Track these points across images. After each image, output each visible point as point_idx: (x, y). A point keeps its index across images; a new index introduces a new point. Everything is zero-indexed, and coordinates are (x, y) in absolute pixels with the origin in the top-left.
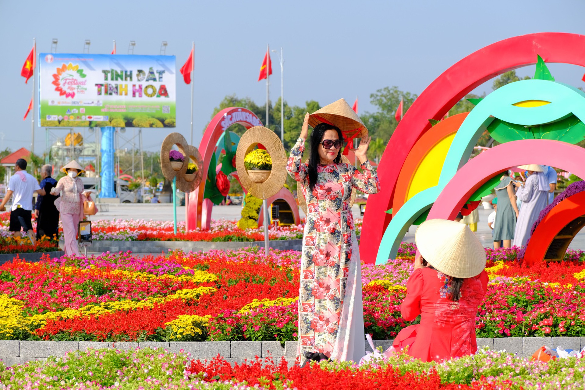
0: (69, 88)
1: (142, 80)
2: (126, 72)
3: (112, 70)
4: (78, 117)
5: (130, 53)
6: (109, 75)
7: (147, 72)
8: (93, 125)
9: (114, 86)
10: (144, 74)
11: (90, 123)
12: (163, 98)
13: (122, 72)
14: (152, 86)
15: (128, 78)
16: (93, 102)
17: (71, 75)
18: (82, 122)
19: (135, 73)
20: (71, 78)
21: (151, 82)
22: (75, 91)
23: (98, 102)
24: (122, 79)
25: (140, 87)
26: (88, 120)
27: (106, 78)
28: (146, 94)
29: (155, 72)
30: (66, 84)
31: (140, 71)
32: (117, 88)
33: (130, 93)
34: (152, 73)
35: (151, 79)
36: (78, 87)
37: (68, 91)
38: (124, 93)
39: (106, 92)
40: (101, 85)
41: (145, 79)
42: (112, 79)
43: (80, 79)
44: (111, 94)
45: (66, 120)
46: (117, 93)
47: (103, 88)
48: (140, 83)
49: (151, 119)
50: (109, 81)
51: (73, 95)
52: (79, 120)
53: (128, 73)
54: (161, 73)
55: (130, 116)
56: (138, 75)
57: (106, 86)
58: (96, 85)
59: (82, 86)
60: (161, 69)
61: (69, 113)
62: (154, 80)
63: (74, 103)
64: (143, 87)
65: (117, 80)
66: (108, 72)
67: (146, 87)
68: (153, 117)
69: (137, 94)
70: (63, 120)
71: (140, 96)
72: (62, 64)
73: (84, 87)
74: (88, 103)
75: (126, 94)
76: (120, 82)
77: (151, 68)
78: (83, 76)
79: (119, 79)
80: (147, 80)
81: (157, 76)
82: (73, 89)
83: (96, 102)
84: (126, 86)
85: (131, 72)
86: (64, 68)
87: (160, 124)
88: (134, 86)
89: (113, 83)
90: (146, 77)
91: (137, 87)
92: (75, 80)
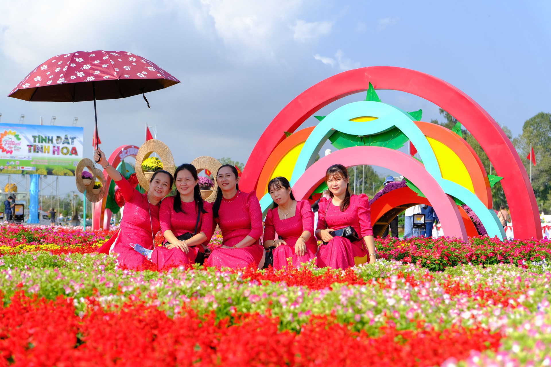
0: (9, 147)
1: (60, 143)
2: (49, 137)
3: (39, 136)
4: (14, 168)
5: (52, 124)
6: (37, 139)
7: (63, 138)
8: (24, 173)
9: (40, 147)
10: (61, 139)
11: (23, 171)
12: (74, 156)
13: (46, 137)
14: (66, 148)
15: (50, 142)
16: (25, 157)
17: (10, 138)
18: (17, 171)
19: (55, 139)
20: (10, 140)
21: (66, 145)
22: (13, 149)
23: (29, 157)
24: (46, 142)
25: (58, 148)
26: (21, 169)
27: (35, 141)
28: (62, 153)
29: (69, 138)
30: (7, 145)
31: (58, 137)
32: (42, 148)
33: (51, 152)
34: (66, 139)
35: (66, 143)
36: (15, 146)
37: (8, 149)
38: (47, 152)
39: (34, 151)
40: (31, 146)
41: (62, 143)
42: (39, 142)
43: (17, 142)
44: (38, 152)
45: (6, 169)
46: (42, 151)
47: (32, 148)
48: (58, 145)
49: (65, 170)
50: (37, 143)
51: (11, 152)
52: (15, 169)
53: (50, 138)
54: (73, 139)
55: (51, 167)
56: (57, 140)
57: (35, 147)
58: (28, 146)
59: (18, 146)
60: (72, 136)
61: (8, 164)
62: (68, 143)
63: (12, 157)
64: (60, 148)
65: (42, 142)
66: (36, 137)
67: (63, 148)
68: (67, 169)
69: (56, 153)
70: (4, 169)
71: (58, 154)
72: (4, 130)
73: (20, 146)
74: (22, 158)
75: (48, 153)
76: (44, 144)
77: (66, 136)
78: (19, 139)
79: (44, 142)
80: (63, 143)
81: (70, 140)
82: (11, 148)
83: (27, 157)
84: (49, 147)
85: (52, 137)
86: (6, 133)
87: (71, 173)
88: (54, 147)
89: (40, 145)
90: (62, 141)
91: (56, 148)
92: (13, 142)
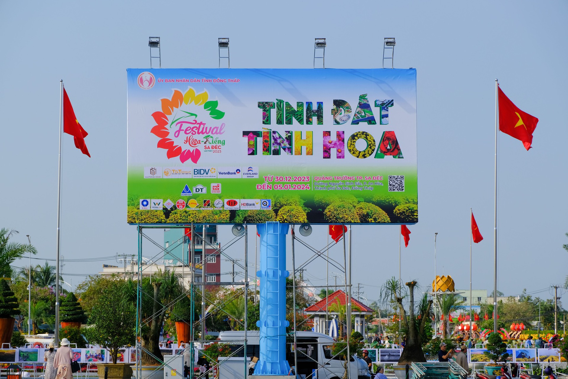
0: (187, 141)
1: (345, 121)
2: (309, 104)
3: (280, 101)
4: (207, 203)
5: (319, 65)
6: (274, 113)
7: (354, 104)
8: (238, 219)
9: (284, 136)
10: (349, 109)
11: (233, 214)
12: (389, 158)
13: (300, 105)
14: (366, 135)
15: (315, 119)
16: (238, 171)
17: (192, 114)
18: (214, 213)
19: (328, 107)
20: (191, 119)
21: (363, 126)
22: (201, 147)
23: (250, 169)
24: (300, 121)
25: (340, 135)
26: (228, 208)
27: (266, 120)
28: (353, 151)
29: (372, 105)
30: (182, 133)
31: (339, 103)
32: (289, 139)
33: (319, 151)
34: (364, 106)
35: (364, 120)
36: (207, 138)
37: (185, 147)
38: (304, 151)
39: (266, 149)
40: (257, 134)
41: (351, 121)
42: (279, 122)
43: (210, 122)
44: (276, 152)
45: (180, 209)
46: (290, 150)
47: (260, 140)
48: (340, 128)
49: (362, 205)
50: (274, 126)
51: (195, 156)
52: (209, 209)
53: (315, 107)
54: (385, 106)
55: (318, 196)
56: (334, 112)
57: (266, 136)
58: (245, 133)
59: (215, 136)
60: (384, 98)
61: (188, 195)
62: (371, 121)
63: (198, 172)
64: (347, 137)
65: (289, 122)
66: (272, 106)
67: (353, 137)
68: (368, 201)
69: (333, 152)
70: (175, 208)
71: (340, 156)
72: (173, 90)
73: (221, 137)
74: (229, 173)
75: (310, 153)
76: (295, 127)
77: (362, 97)
78: (219, 115)
79: (294, 120)
80: (355, 122)
81: (376, 112)
82: (196, 142)
83: (244, 170)
84: (311, 135)
85: (320, 104)
86: (178, 98)
87: (384, 215)
88: (327, 134)
89: (282, 130)
90: (352, 115)
91: (333, 138)
92: (201, 123)
